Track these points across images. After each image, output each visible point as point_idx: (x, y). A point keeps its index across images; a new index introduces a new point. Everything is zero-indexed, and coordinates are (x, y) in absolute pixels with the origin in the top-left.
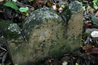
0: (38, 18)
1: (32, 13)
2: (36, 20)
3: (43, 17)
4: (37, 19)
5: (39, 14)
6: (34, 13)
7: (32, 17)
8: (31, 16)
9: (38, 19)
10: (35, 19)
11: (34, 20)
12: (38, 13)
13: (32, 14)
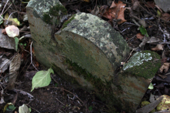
0: (106, 29)
1: (99, 45)
2: (110, 32)
3: (101, 23)
4: (108, 31)
5: (97, 32)
6: (99, 42)
7: (106, 42)
8: (104, 44)
9: (108, 27)
10: (108, 35)
11: (111, 35)
12: (96, 34)
13: (102, 45)
